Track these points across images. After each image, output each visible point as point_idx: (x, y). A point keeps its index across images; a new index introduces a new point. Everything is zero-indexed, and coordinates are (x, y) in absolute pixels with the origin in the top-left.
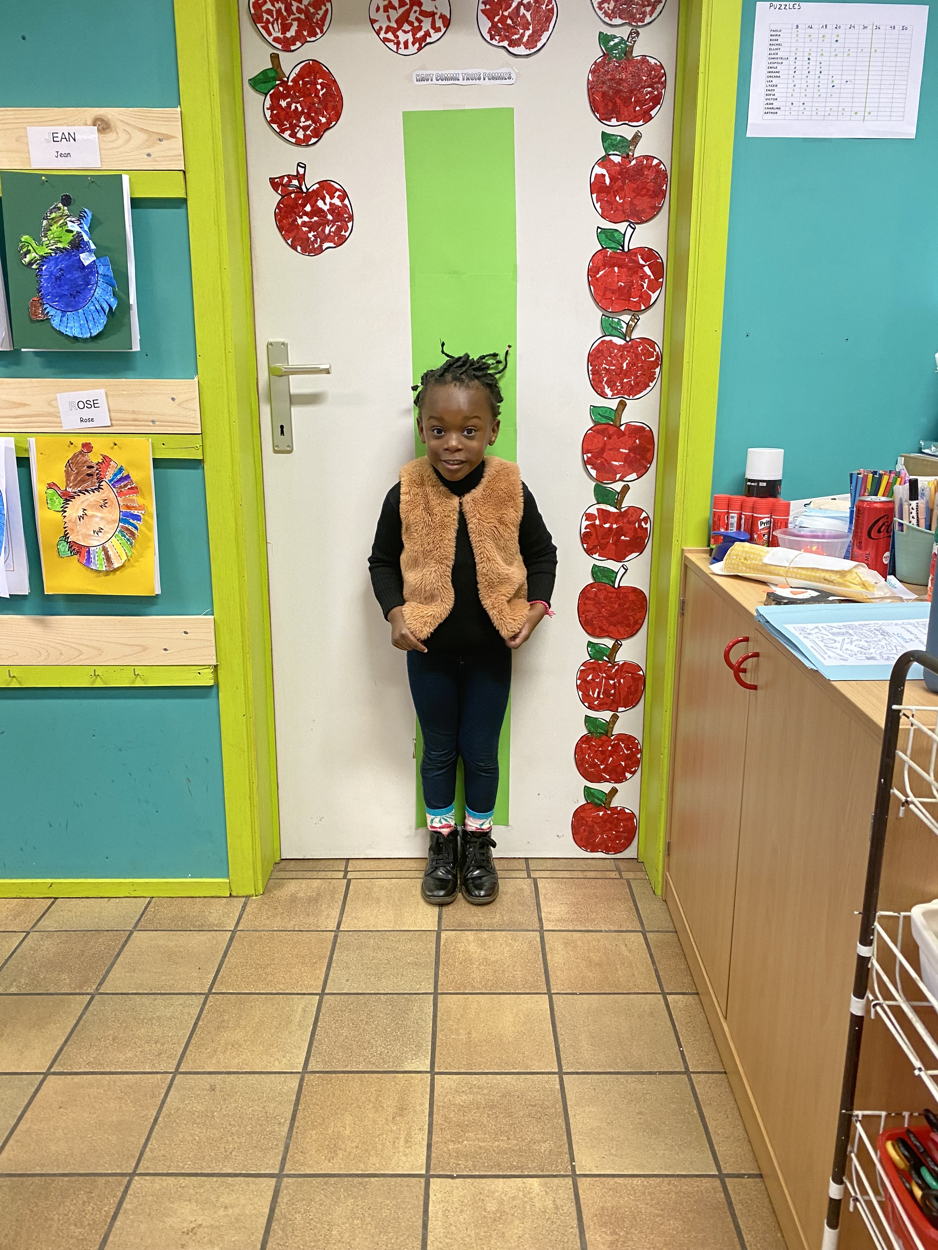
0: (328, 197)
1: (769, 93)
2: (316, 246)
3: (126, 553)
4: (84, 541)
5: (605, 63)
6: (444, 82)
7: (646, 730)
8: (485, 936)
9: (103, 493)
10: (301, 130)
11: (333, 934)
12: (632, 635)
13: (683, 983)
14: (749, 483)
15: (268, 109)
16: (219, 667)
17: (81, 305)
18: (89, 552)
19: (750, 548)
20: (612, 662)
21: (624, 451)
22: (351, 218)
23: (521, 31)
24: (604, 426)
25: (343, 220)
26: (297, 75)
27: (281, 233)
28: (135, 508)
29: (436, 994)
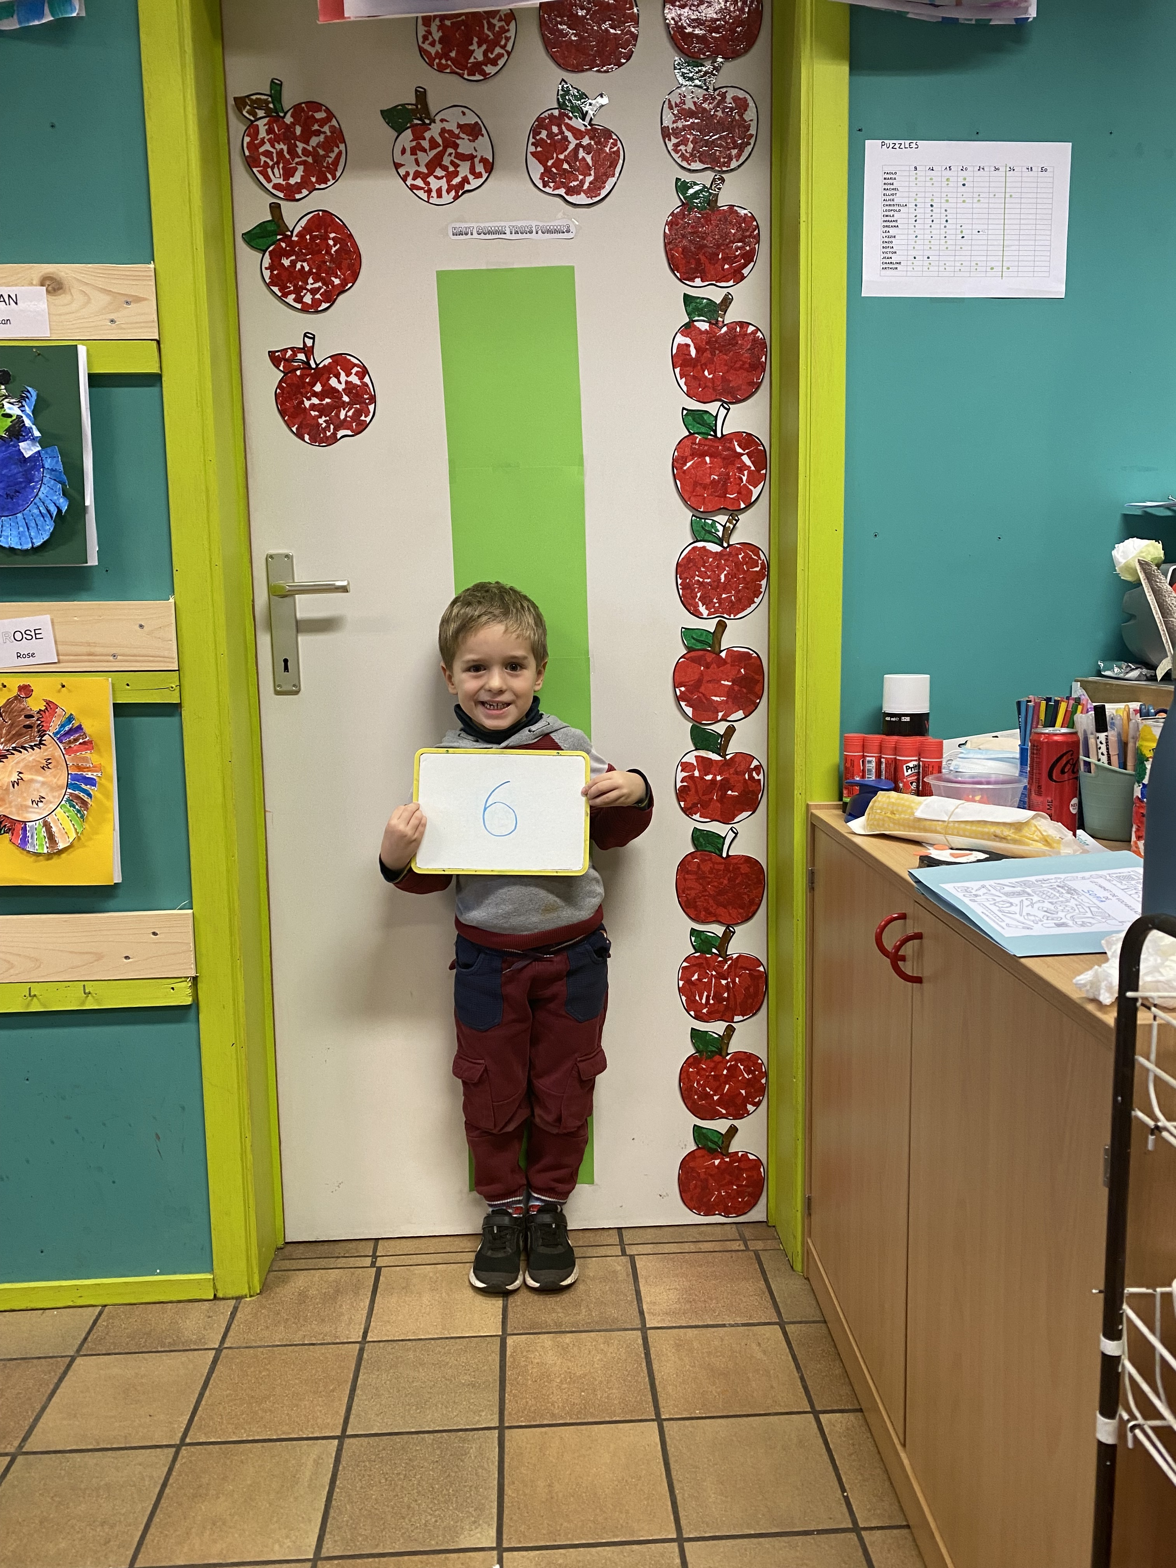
0: (343, 374)
1: (887, 245)
2: (328, 434)
3: (76, 829)
4: (18, 814)
5: (684, 214)
6: (488, 237)
7: (772, 1045)
8: (567, 1341)
9: (46, 750)
10: (309, 293)
11: (358, 1346)
12: (747, 918)
13: (841, 1396)
14: (888, 719)
15: (266, 269)
16: (199, 979)
17: (21, 508)
18: (24, 829)
19: (898, 798)
20: (724, 956)
21: (726, 683)
22: (373, 399)
23: (581, 177)
24: (701, 653)
25: (362, 402)
26: (304, 228)
27: (283, 418)
28: (89, 769)
29: (502, 1428)
